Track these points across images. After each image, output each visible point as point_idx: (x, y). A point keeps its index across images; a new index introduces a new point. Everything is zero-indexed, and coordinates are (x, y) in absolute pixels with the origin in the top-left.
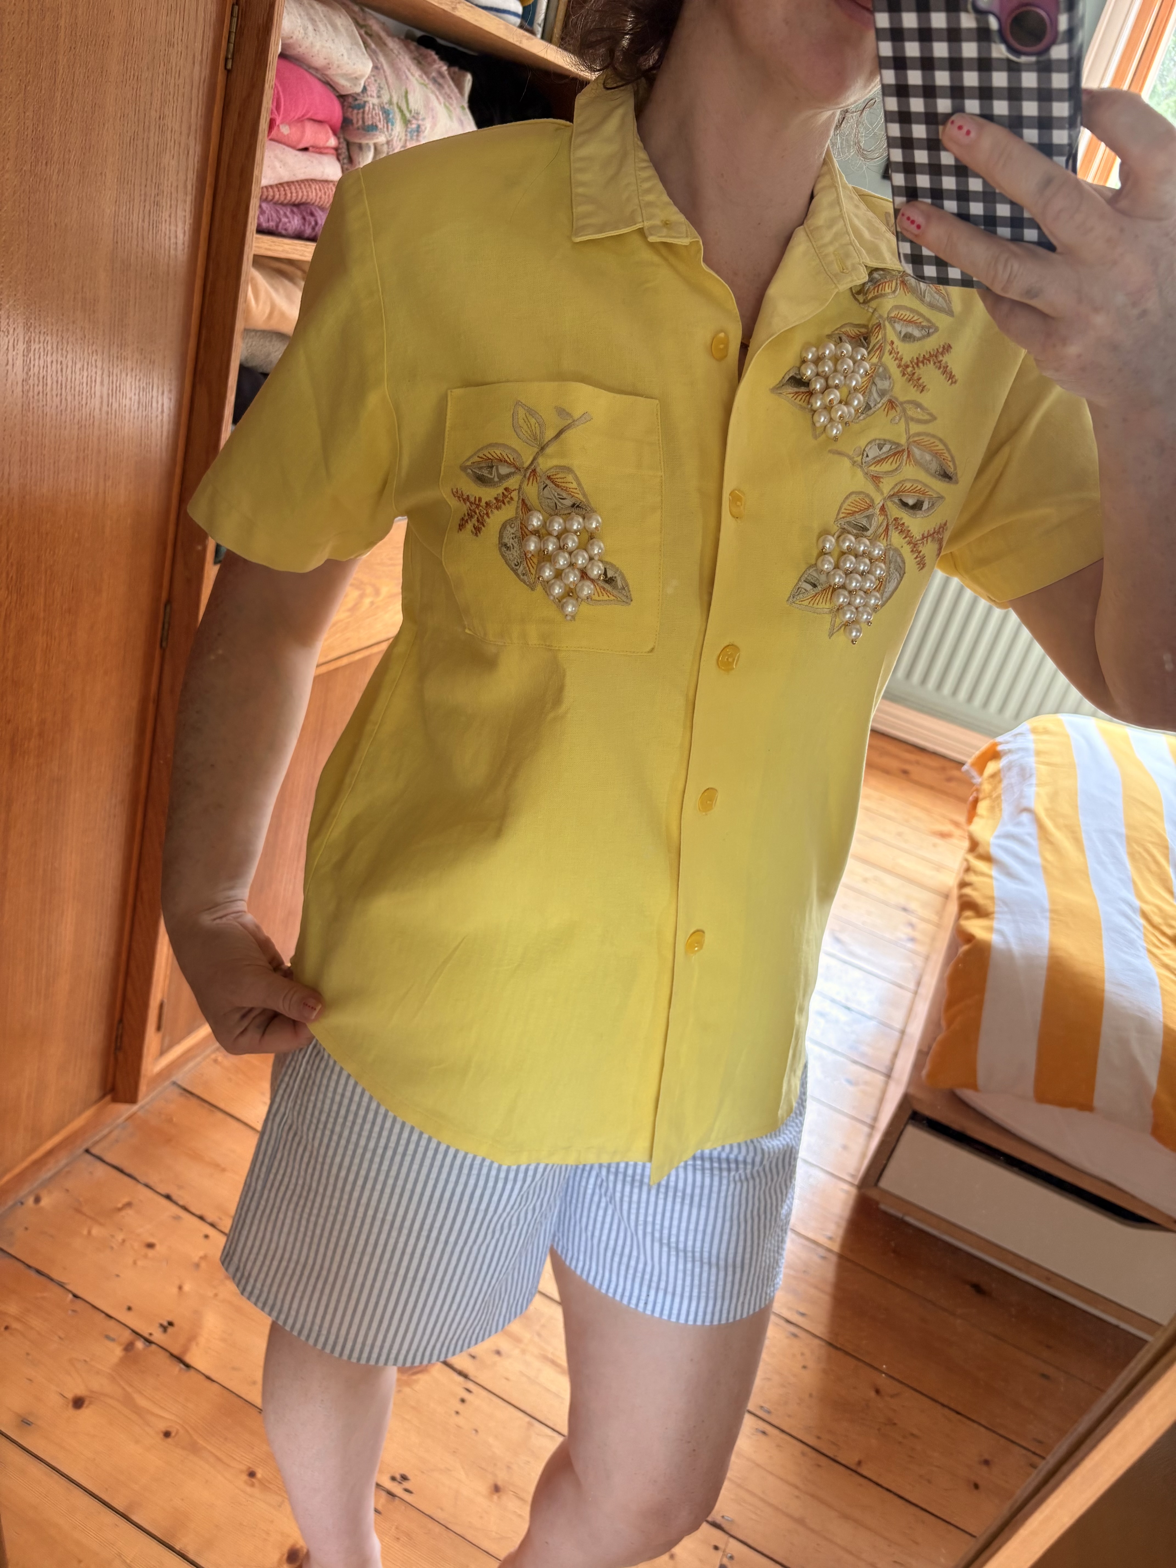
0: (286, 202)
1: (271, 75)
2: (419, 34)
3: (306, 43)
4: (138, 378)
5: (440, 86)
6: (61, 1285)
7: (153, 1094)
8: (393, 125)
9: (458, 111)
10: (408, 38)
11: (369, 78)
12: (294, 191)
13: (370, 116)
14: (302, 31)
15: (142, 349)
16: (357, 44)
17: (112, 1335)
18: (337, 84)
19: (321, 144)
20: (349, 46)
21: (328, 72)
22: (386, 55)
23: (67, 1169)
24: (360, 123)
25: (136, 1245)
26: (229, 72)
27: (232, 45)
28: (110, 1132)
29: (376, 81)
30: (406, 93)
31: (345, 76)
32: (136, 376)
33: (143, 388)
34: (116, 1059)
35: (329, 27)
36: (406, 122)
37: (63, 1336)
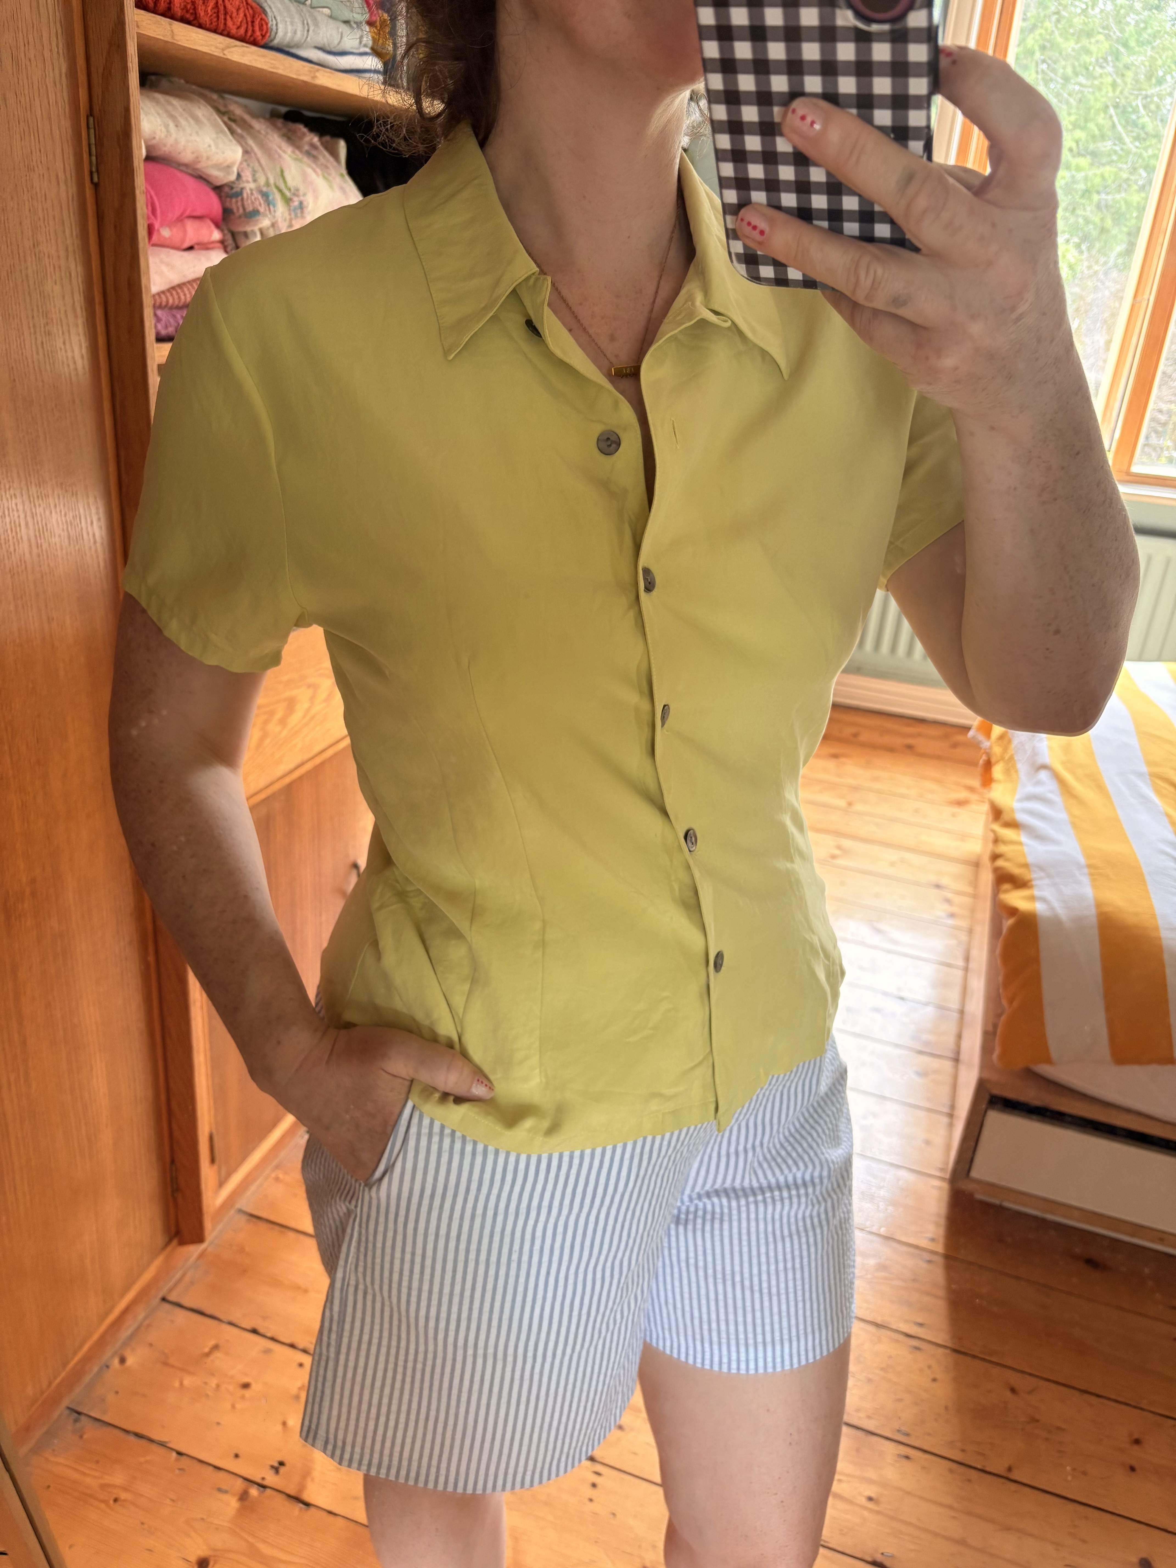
0: (181, 304)
1: (140, 181)
2: (283, 110)
3: (170, 141)
4: (63, 513)
5: (315, 158)
6: (162, 1444)
7: (220, 1227)
8: (274, 206)
9: (338, 180)
10: (273, 116)
11: (241, 163)
12: (187, 292)
13: (249, 202)
14: (163, 129)
15: (62, 484)
16: (222, 132)
17: (224, 1487)
18: (209, 176)
19: (206, 240)
20: (214, 136)
21: (199, 166)
22: (254, 138)
23: (147, 1322)
24: (241, 211)
25: (231, 1388)
26: (96, 186)
27: (94, 158)
28: (183, 1275)
29: (248, 165)
30: (282, 172)
31: (217, 166)
32: (61, 511)
33: (71, 521)
34: (175, 1200)
35: (192, 122)
36: (288, 201)
37: (174, 1497)
